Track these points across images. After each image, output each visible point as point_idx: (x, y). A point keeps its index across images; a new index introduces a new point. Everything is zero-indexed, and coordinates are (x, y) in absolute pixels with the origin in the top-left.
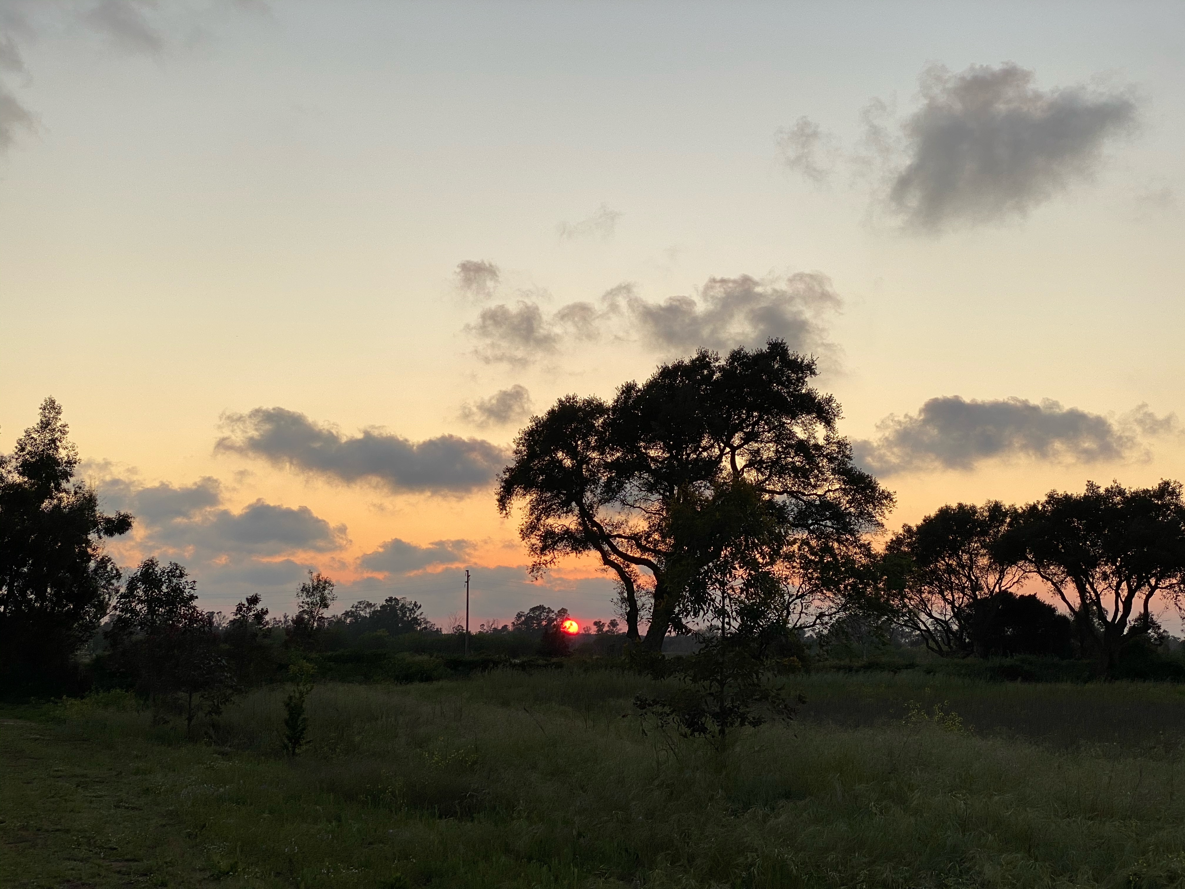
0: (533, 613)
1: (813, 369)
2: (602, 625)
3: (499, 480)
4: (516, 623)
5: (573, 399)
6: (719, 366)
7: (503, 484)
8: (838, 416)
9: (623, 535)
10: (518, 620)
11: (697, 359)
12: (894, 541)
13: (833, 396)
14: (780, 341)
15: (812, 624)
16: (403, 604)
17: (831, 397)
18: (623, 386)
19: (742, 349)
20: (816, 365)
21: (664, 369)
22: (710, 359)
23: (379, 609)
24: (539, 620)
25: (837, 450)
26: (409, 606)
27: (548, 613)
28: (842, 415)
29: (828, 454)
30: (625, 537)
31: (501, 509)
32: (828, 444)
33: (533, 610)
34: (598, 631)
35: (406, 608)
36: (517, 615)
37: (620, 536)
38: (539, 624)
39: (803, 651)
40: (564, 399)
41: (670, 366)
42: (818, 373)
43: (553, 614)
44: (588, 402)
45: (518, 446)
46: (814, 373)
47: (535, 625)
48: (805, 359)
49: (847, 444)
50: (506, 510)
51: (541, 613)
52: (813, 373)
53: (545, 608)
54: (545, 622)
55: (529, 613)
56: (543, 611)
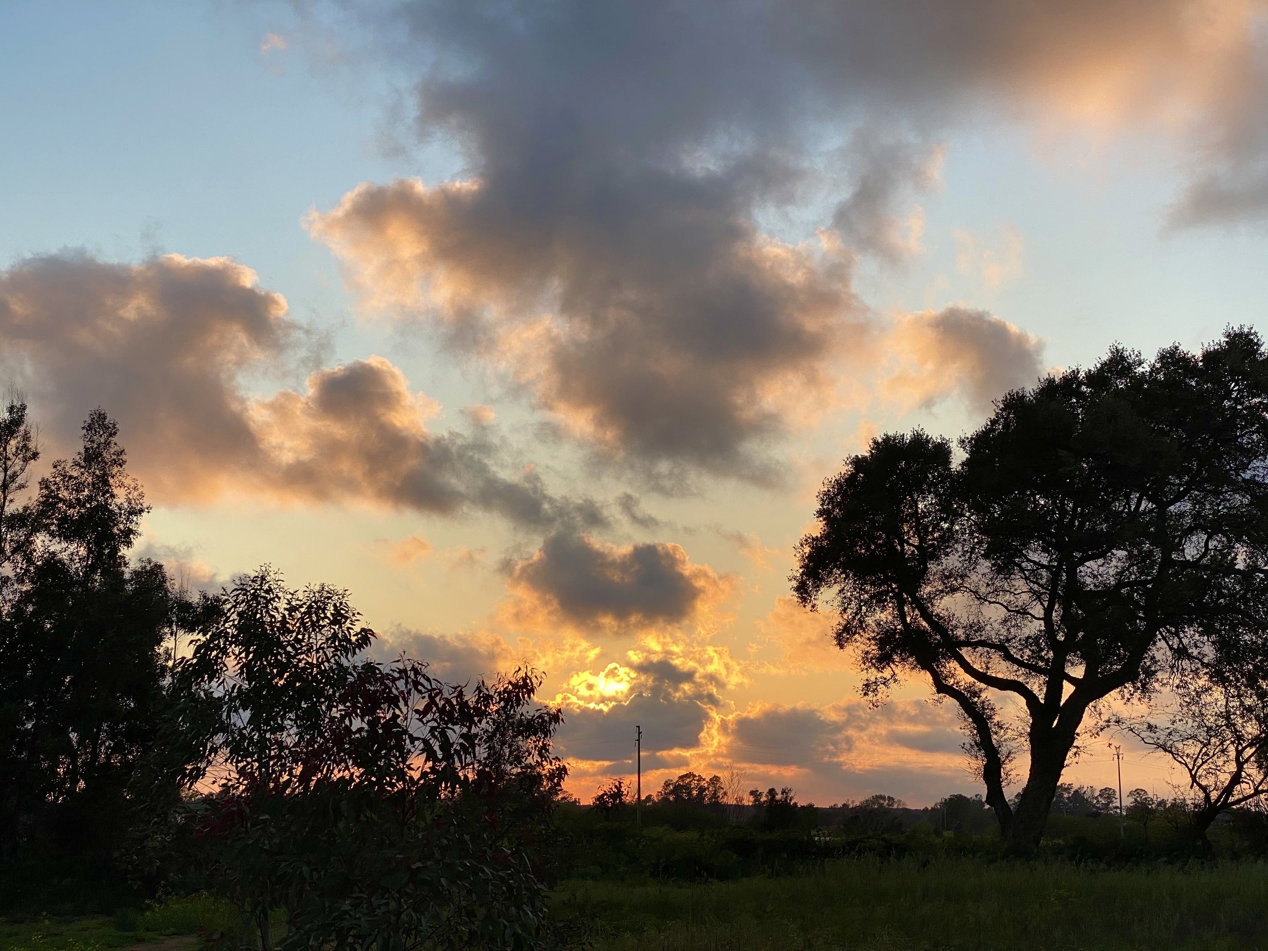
0: (683, 781)
2: (759, 795)
4: (662, 792)
6: (1141, 373)
10: (665, 790)
11: (1109, 362)
14: (1246, 331)
22: (1128, 362)
24: (687, 787)
27: (698, 781)
34: (755, 801)
36: (665, 784)
38: (690, 794)
43: (704, 782)
47: (685, 795)
51: (691, 782)
53: (695, 776)
54: (696, 791)
55: (677, 781)
56: (693, 779)
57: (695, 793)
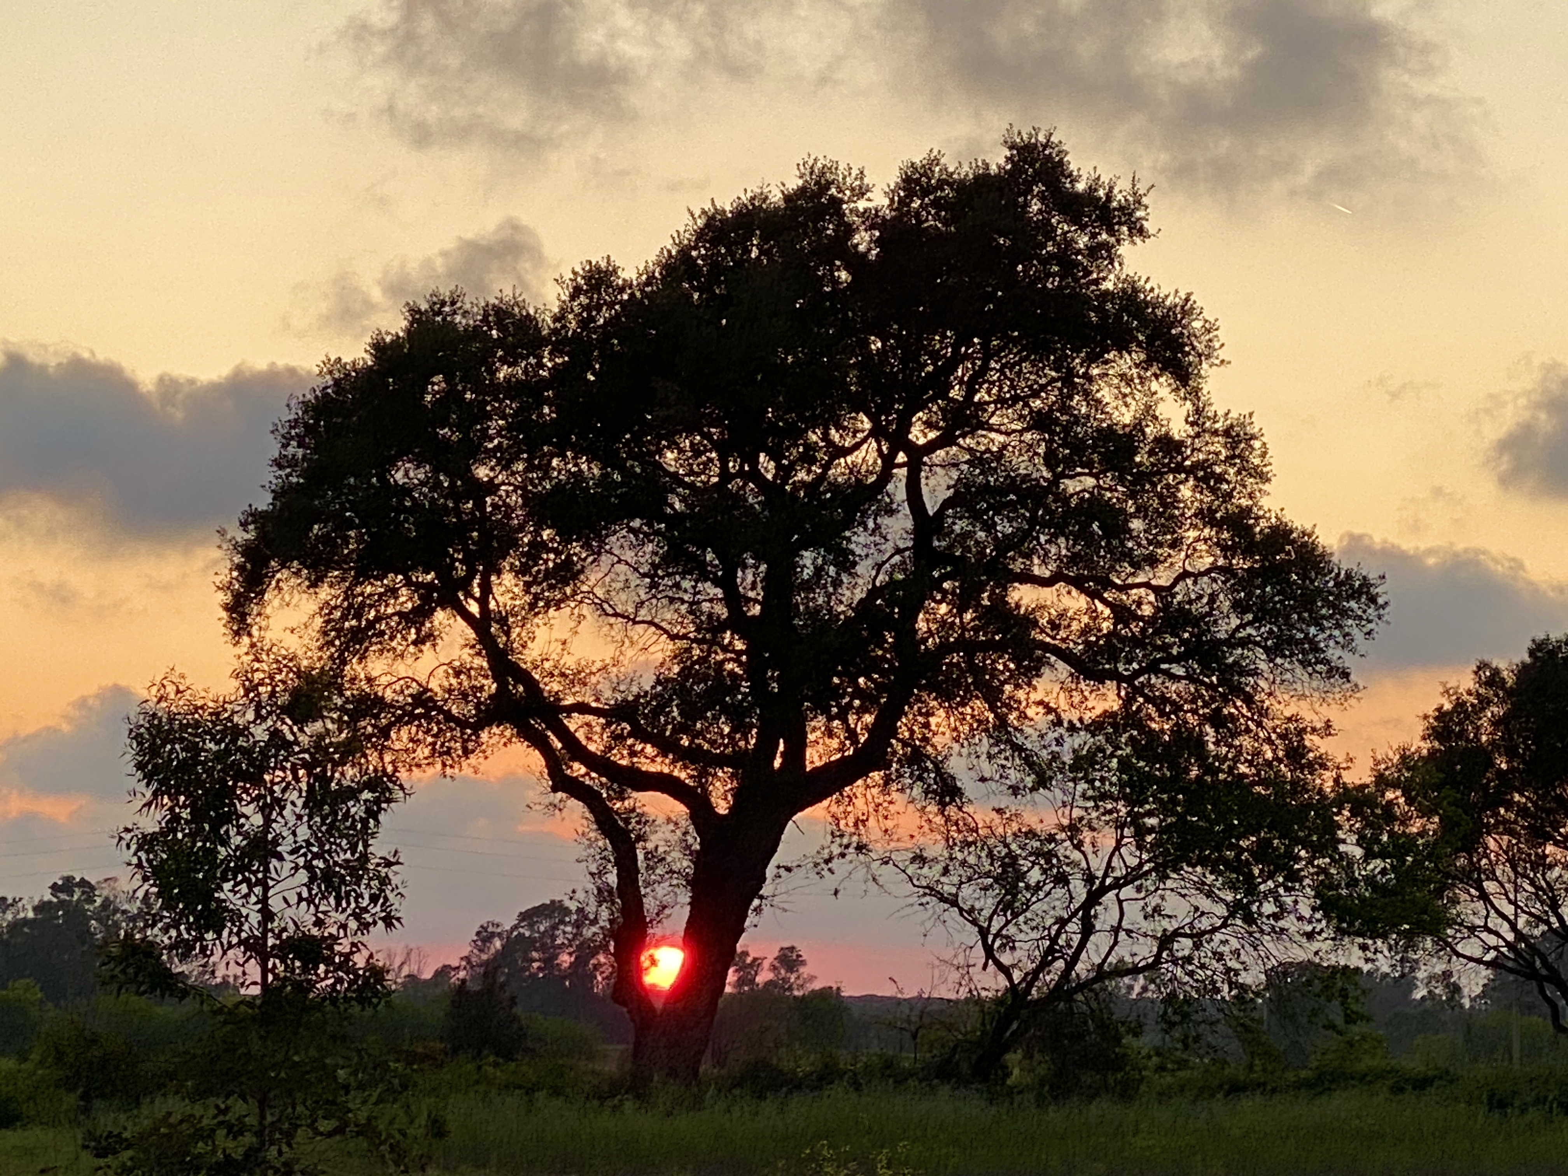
0: (531, 926)
1: (1139, 219)
2: (751, 965)
3: (225, 547)
4: (474, 960)
5: (453, 303)
6: (865, 210)
7: (238, 559)
8: (1208, 357)
9: (594, 705)
10: (481, 951)
11: (802, 190)
12: (1447, 713)
13: (1193, 298)
14: (1042, 138)
15: (1150, 960)
16: (107, 899)
17: (1187, 300)
18: (575, 273)
19: (936, 161)
20: (1146, 207)
21: (711, 219)
22: (840, 191)
23: (31, 915)
25: (1224, 453)
26: (126, 907)
27: (578, 925)
28: (1222, 354)
29: (1196, 466)
30: (597, 712)
31: (237, 633)
32: (1198, 435)
33: (528, 917)
34: (740, 982)
35: (116, 910)
36: (478, 934)
37: (582, 708)
38: (549, 961)
39: (1118, 1040)
40: (424, 307)
41: (728, 208)
42: (1151, 232)
43: (594, 929)
44: (498, 310)
45: (285, 446)
46: (1141, 231)
47: (536, 965)
48: (1116, 191)
49: (1253, 437)
50: (250, 635)
51: (554, 927)
52: (1138, 231)
53: (567, 911)
54: (570, 954)
55: (515, 927)
56: (562, 922)
57: (565, 959)
